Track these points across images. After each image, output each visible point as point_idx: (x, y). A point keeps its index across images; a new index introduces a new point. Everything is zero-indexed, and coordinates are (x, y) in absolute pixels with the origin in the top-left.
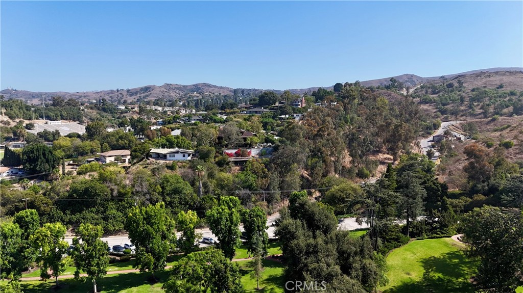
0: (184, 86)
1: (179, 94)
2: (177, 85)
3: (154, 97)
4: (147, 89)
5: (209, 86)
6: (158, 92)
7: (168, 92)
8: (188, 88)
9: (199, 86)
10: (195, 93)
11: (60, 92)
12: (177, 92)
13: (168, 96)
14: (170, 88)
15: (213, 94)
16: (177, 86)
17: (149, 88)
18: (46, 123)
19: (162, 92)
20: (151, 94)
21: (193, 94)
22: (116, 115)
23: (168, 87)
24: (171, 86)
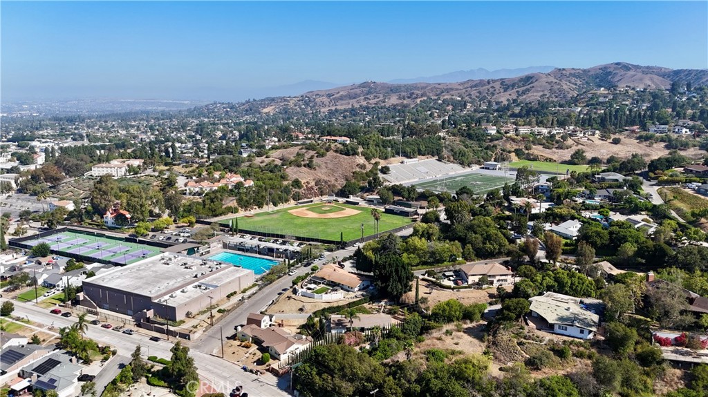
0: (584, 71)
1: (576, 84)
2: (573, 69)
3: (538, 91)
4: (528, 80)
5: (627, 67)
6: (544, 84)
7: (559, 84)
8: (590, 73)
9: (609, 70)
10: (602, 89)
11: (420, 83)
12: (573, 81)
13: (558, 89)
14: (562, 75)
15: (634, 89)
16: (573, 72)
17: (532, 78)
18: (402, 163)
19: (550, 83)
20: (533, 87)
21: (599, 92)
22: (484, 143)
23: (560, 73)
24: (564, 72)
